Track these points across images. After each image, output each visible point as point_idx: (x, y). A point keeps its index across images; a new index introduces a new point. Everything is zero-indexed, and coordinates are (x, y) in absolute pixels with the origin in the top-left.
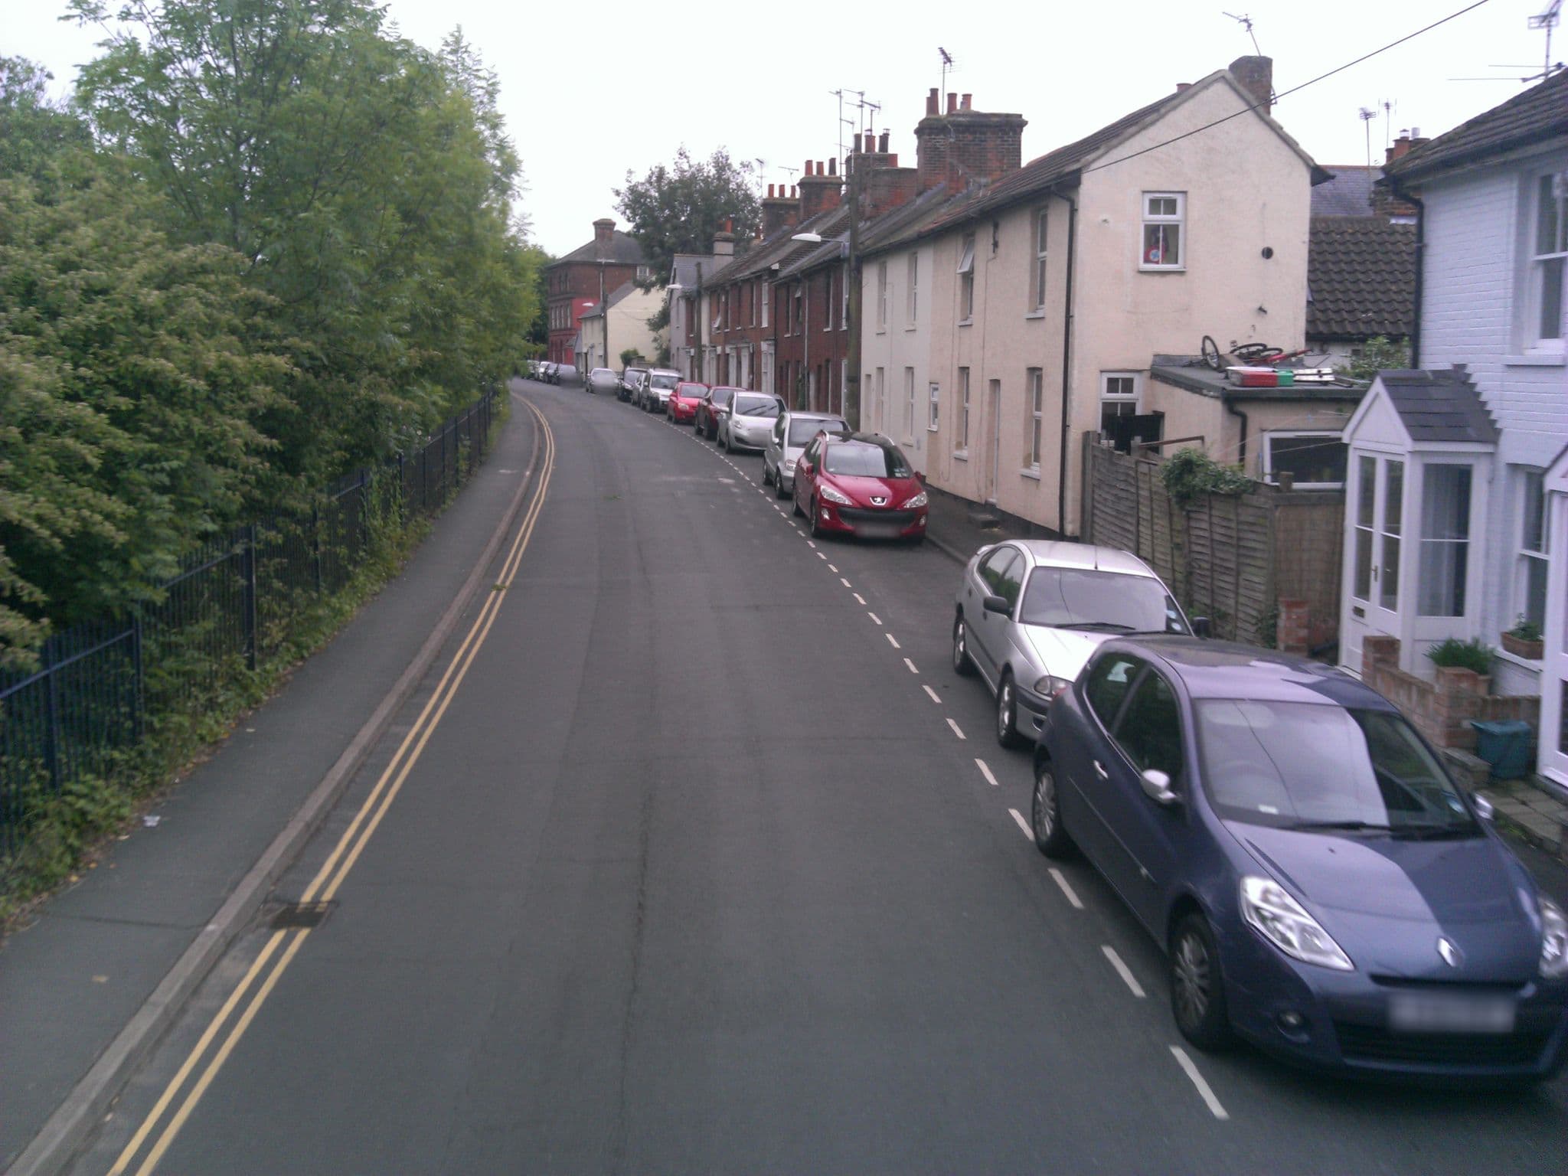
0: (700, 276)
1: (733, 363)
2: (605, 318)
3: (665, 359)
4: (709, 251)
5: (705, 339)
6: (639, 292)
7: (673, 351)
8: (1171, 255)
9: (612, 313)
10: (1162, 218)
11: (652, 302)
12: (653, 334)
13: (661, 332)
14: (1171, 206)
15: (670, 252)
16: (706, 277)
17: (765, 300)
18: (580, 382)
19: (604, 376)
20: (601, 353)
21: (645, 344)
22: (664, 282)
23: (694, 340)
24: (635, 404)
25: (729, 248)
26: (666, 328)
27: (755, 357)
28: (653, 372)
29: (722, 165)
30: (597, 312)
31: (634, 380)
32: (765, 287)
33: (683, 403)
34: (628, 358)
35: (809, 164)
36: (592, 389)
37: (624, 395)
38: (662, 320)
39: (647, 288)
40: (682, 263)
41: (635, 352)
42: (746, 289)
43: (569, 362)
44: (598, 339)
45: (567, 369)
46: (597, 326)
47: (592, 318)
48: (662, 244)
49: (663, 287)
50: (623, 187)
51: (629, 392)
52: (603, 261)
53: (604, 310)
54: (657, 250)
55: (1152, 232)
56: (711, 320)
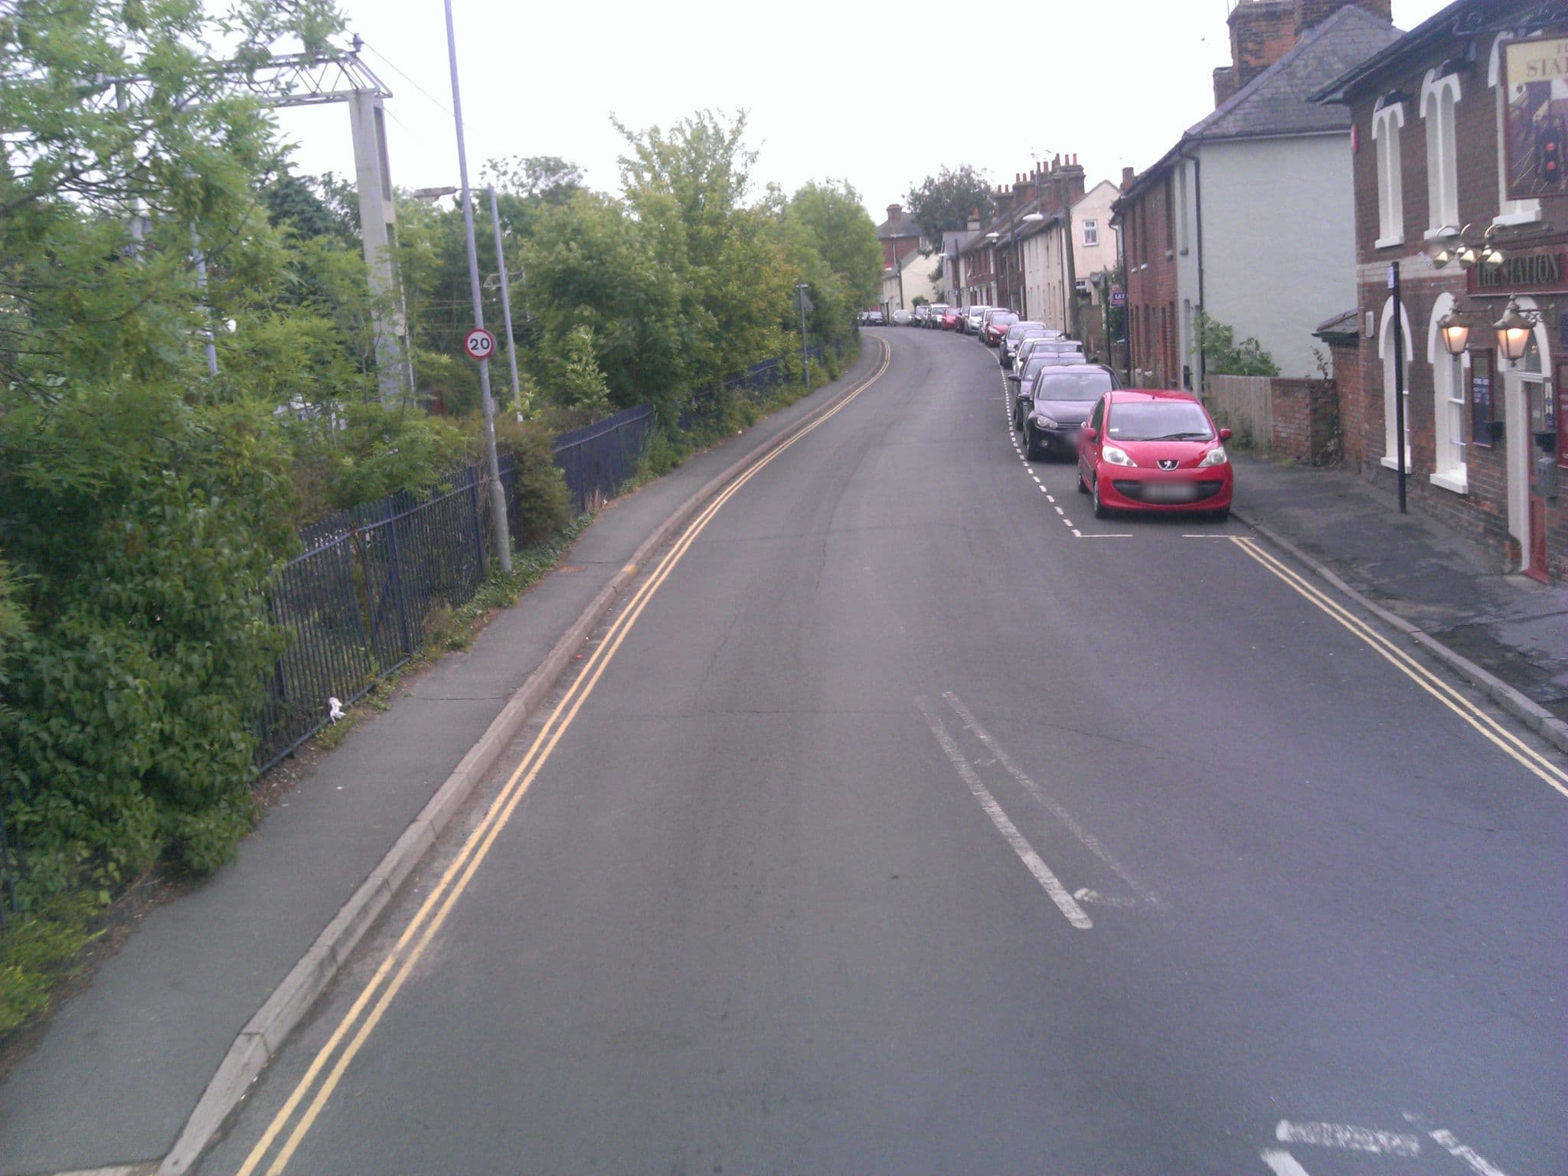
0: (957, 247)
1: (979, 295)
2: (900, 278)
3: (941, 299)
4: (965, 228)
5: (963, 284)
6: (921, 258)
7: (946, 294)
8: (1094, 240)
9: (904, 273)
10: (1090, 228)
11: (932, 263)
12: (932, 285)
13: (938, 282)
14: (1093, 224)
15: (940, 231)
16: (960, 248)
17: (991, 259)
18: (885, 322)
19: (903, 314)
20: (899, 301)
21: (927, 290)
22: (938, 250)
23: (957, 286)
24: (923, 327)
25: (977, 225)
26: (941, 280)
27: (988, 291)
28: (933, 306)
29: (967, 173)
30: (895, 272)
31: (922, 313)
32: (991, 253)
33: (950, 319)
34: (917, 302)
35: (1018, 175)
36: (896, 324)
37: (916, 324)
38: (938, 275)
39: (927, 254)
40: (948, 238)
41: (922, 298)
42: (983, 253)
43: (876, 310)
44: (896, 292)
45: (876, 315)
46: (895, 283)
47: (890, 278)
48: (935, 226)
49: (937, 253)
50: (907, 193)
51: (920, 321)
52: (895, 236)
53: (899, 272)
54: (933, 231)
55: (1087, 233)
56: (966, 273)
